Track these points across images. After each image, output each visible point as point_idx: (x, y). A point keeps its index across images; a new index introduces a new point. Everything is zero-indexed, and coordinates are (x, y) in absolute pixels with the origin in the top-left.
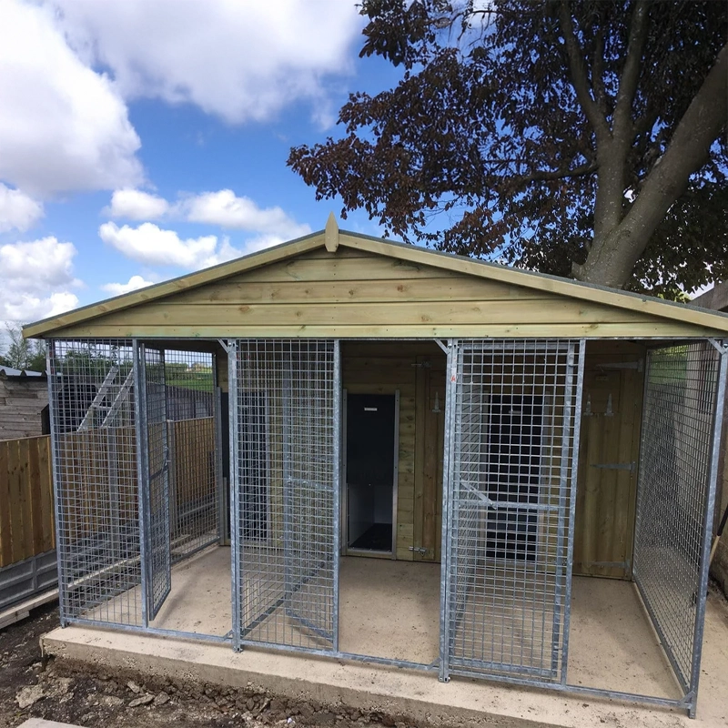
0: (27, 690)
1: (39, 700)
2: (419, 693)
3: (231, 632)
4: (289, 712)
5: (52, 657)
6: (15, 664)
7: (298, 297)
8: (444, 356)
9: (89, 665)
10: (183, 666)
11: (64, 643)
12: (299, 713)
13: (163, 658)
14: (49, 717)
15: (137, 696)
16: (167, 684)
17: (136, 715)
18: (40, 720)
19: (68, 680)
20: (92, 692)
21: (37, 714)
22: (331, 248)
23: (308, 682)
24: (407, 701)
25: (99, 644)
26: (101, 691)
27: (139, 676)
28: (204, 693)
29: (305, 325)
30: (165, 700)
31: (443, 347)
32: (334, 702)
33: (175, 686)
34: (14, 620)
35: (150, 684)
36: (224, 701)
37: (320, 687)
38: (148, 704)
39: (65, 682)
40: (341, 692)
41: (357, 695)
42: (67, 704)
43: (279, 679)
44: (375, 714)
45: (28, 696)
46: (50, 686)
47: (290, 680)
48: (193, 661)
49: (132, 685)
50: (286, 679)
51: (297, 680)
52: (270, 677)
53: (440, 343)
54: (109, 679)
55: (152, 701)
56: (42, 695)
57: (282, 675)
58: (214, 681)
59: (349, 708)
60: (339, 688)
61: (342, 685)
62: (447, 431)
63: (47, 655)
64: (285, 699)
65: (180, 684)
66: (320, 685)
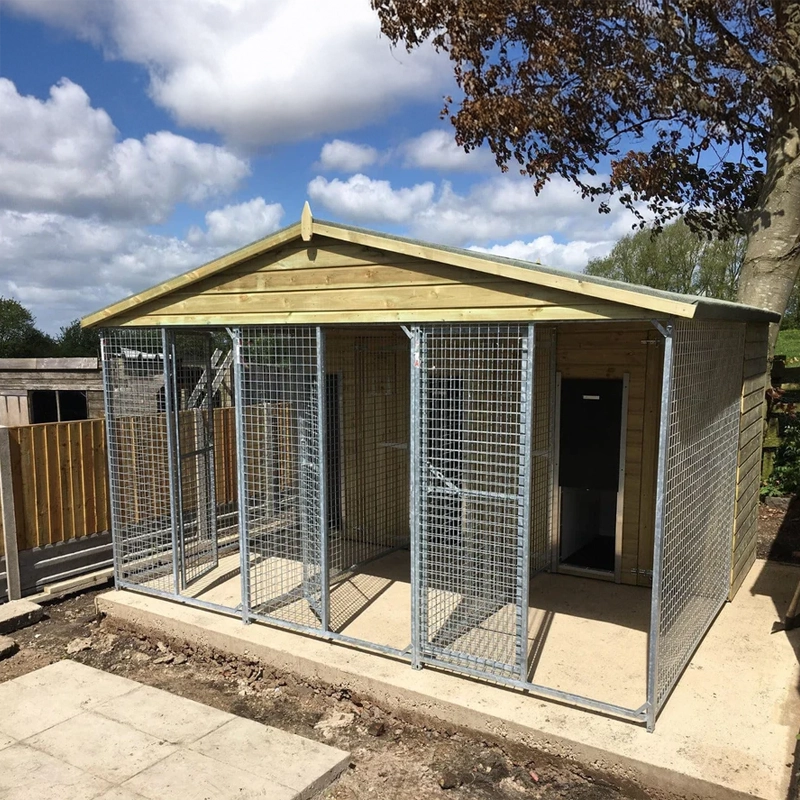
0: (78, 640)
1: (84, 649)
2: (384, 675)
3: (241, 605)
4: (278, 681)
5: (104, 615)
6: (80, 619)
7: (285, 285)
8: (408, 341)
9: (130, 624)
10: (196, 630)
11: (112, 602)
12: (285, 684)
13: (182, 623)
14: (87, 663)
15: (163, 655)
16: (186, 646)
17: (155, 670)
18: (80, 664)
19: (114, 636)
20: (128, 648)
21: (79, 660)
22: (307, 238)
23: (291, 655)
24: (370, 681)
25: (138, 606)
26: (136, 648)
27: (165, 637)
28: (213, 658)
29: (291, 312)
30: (182, 660)
31: (407, 332)
32: (311, 676)
33: (192, 649)
34: (93, 584)
35: (172, 645)
36: (227, 666)
37: (300, 660)
38: (168, 662)
39: (111, 638)
40: (317, 667)
41: (330, 670)
42: (106, 655)
43: (269, 649)
44: (345, 691)
45: (77, 645)
46: (98, 640)
47: (277, 652)
48: (204, 627)
49: (161, 646)
50: (274, 650)
51: (282, 652)
52: (261, 647)
53: (404, 328)
54: (144, 639)
55: (172, 660)
56: (88, 646)
57: (272, 647)
58: (220, 647)
59: (323, 683)
60: (315, 663)
61: (318, 660)
62: (412, 416)
63: (99, 613)
64: (273, 670)
65: (195, 648)
66: (300, 658)
